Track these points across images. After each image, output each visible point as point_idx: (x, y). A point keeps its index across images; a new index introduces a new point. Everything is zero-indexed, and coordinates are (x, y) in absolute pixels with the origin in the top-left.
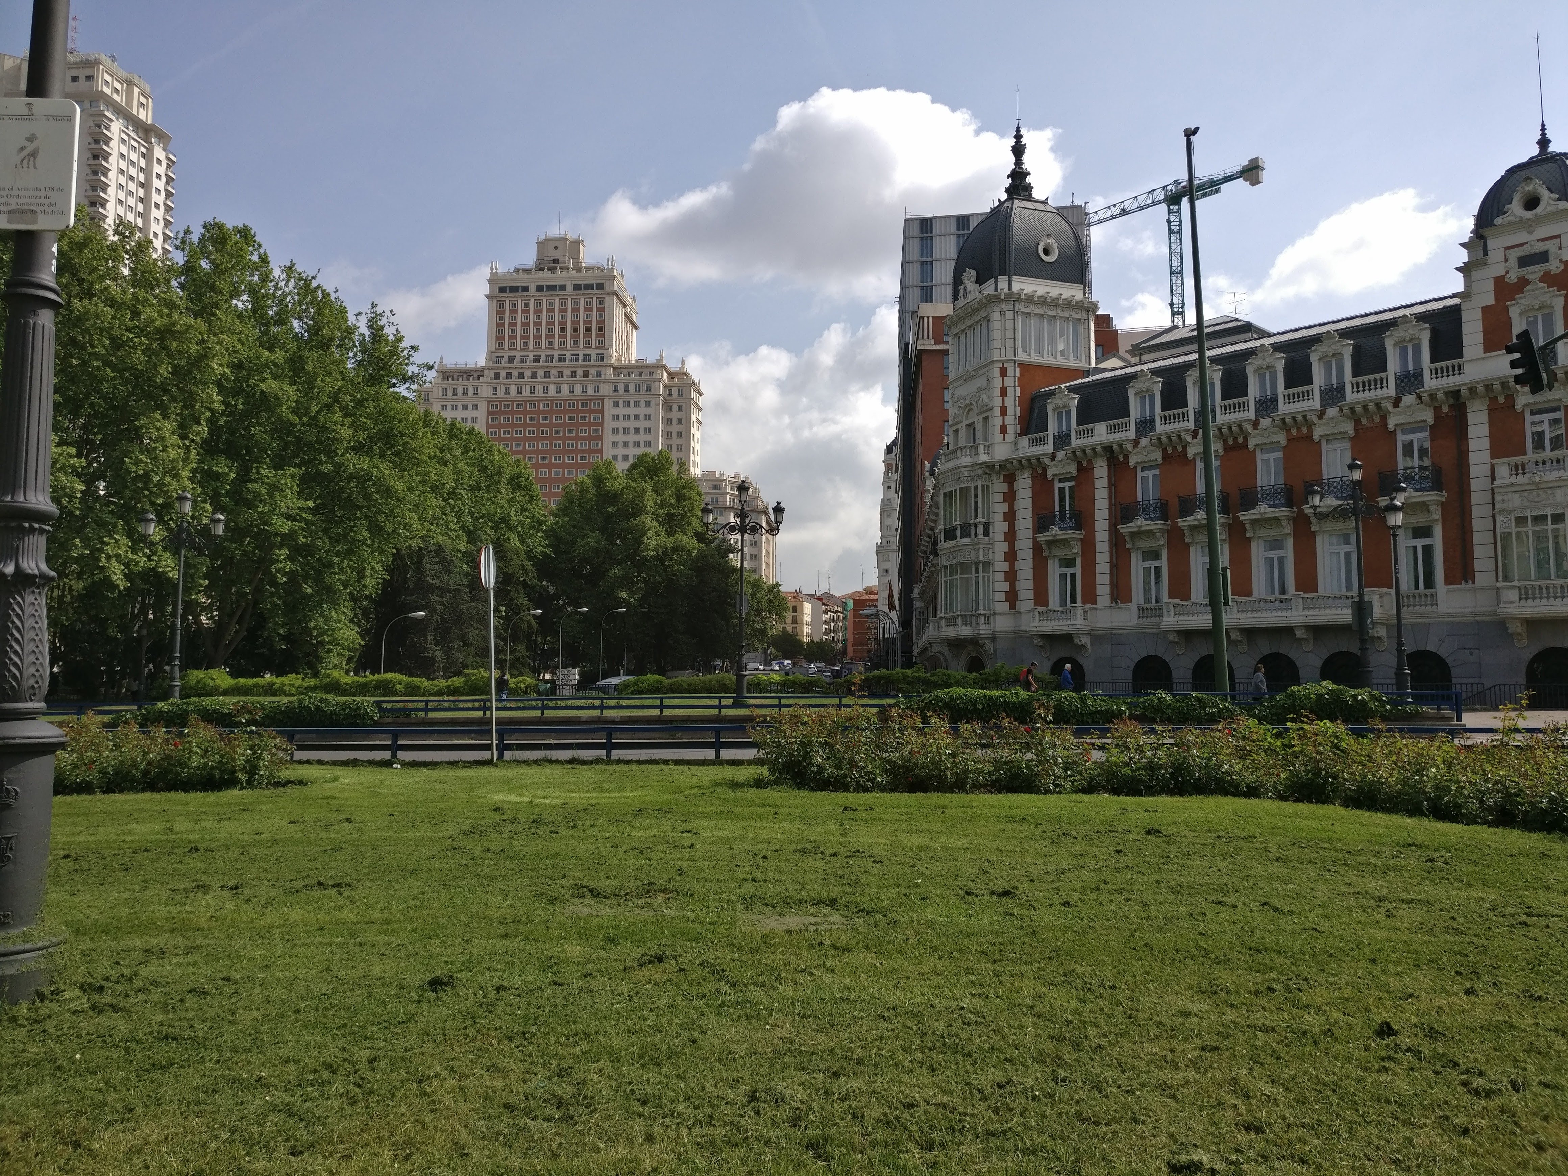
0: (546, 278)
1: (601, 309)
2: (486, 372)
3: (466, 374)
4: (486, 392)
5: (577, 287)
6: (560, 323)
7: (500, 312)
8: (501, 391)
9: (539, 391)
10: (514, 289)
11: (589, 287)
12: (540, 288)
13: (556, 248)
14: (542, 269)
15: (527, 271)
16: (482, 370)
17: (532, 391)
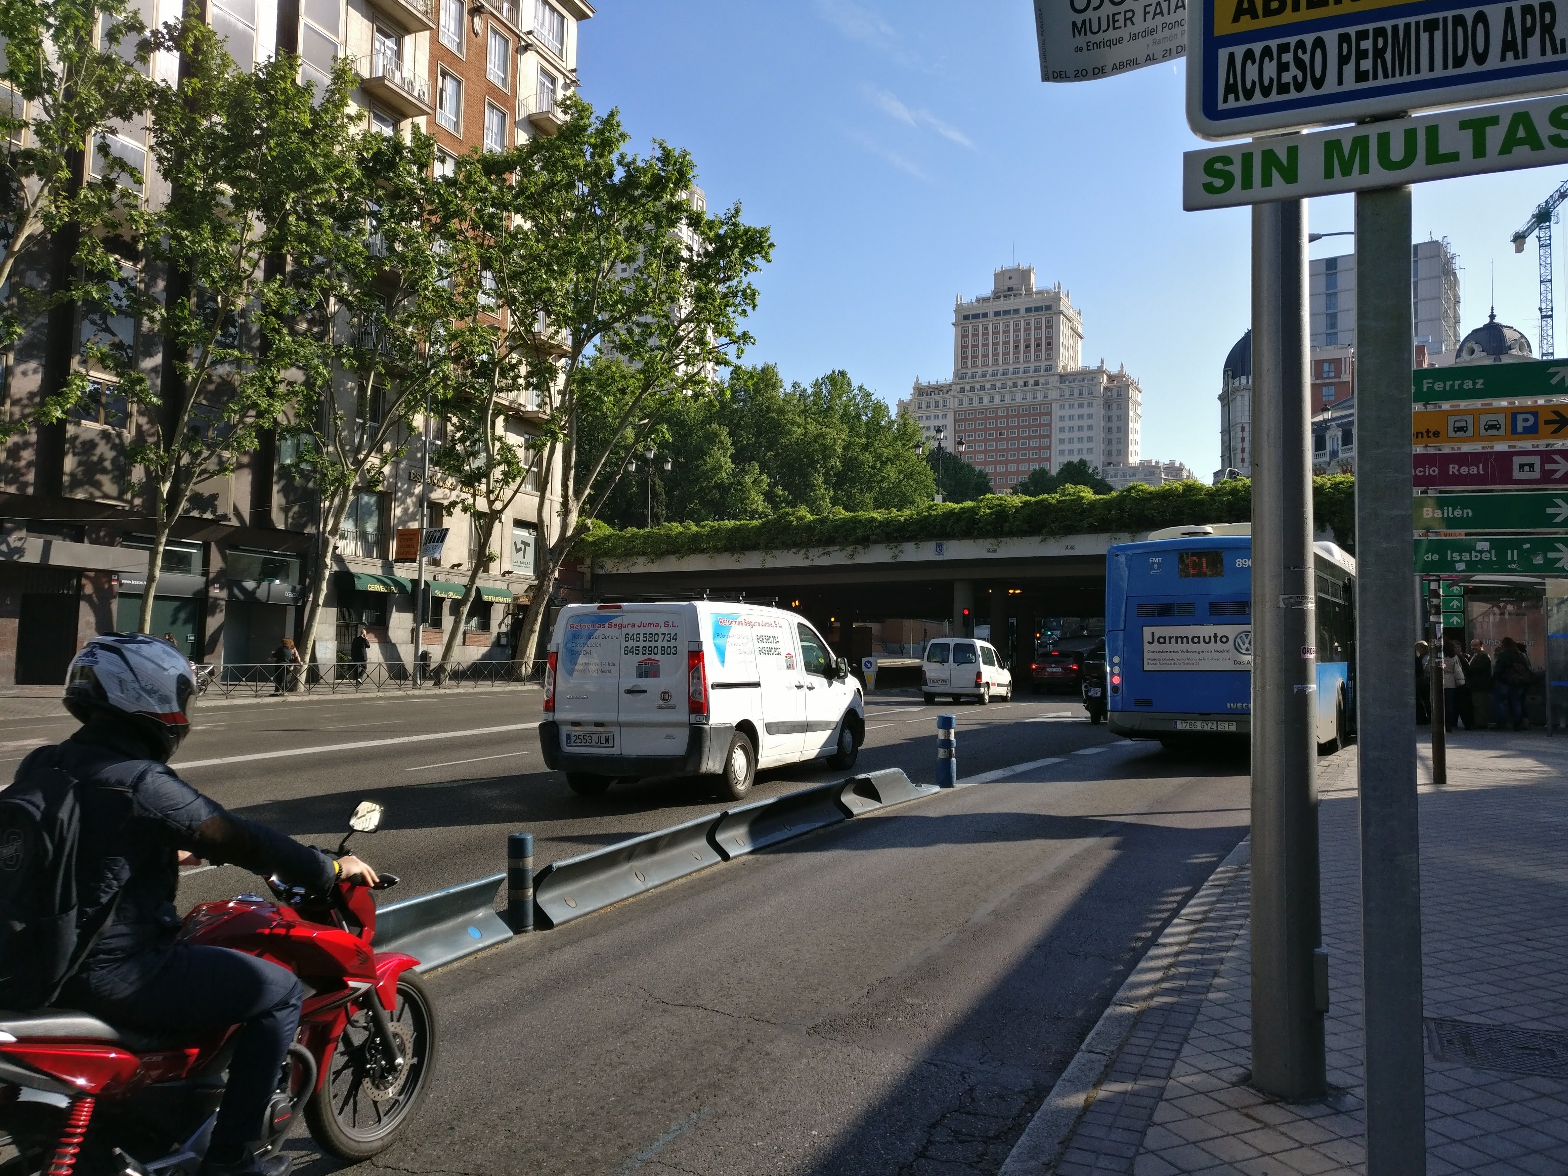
0: (1003, 305)
1: (1049, 326)
2: (953, 387)
3: (937, 389)
4: (953, 403)
5: (1028, 310)
6: (1014, 342)
7: (964, 336)
8: (966, 401)
9: (997, 399)
10: (976, 316)
11: (1037, 309)
12: (997, 314)
13: (1010, 278)
14: (999, 297)
15: (986, 299)
16: (951, 385)
17: (992, 400)
